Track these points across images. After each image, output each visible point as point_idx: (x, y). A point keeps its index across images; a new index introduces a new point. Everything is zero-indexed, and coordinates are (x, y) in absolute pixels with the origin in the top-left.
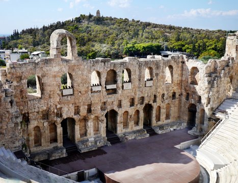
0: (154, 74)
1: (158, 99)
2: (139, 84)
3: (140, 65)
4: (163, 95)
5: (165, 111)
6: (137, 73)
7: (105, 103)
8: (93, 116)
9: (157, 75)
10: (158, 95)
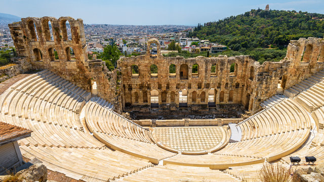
0: (219, 69)
1: (222, 87)
2: (206, 75)
3: (207, 62)
4: (227, 84)
5: (228, 95)
6: (204, 67)
7: (179, 84)
8: (170, 91)
9: (222, 69)
10: (222, 83)
